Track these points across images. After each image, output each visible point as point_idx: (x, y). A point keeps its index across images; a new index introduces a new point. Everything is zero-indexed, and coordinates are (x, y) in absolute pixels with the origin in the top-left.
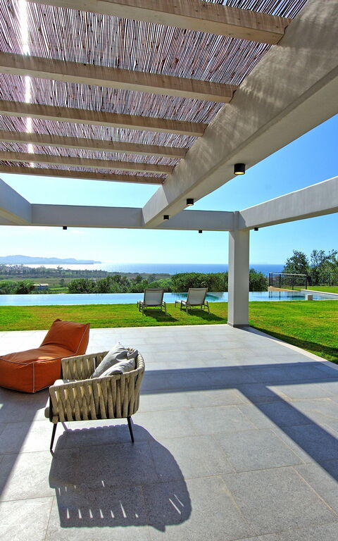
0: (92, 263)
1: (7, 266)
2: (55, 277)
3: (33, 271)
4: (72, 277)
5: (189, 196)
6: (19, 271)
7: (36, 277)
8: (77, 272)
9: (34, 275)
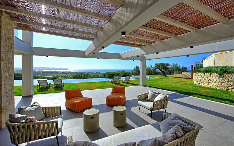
0: (67, 69)
1: (36, 70)
2: (55, 74)
3: (46, 72)
4: (61, 74)
5: (102, 45)
6: (41, 72)
7: (47, 74)
8: (62, 72)
9: (46, 73)
